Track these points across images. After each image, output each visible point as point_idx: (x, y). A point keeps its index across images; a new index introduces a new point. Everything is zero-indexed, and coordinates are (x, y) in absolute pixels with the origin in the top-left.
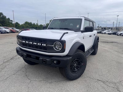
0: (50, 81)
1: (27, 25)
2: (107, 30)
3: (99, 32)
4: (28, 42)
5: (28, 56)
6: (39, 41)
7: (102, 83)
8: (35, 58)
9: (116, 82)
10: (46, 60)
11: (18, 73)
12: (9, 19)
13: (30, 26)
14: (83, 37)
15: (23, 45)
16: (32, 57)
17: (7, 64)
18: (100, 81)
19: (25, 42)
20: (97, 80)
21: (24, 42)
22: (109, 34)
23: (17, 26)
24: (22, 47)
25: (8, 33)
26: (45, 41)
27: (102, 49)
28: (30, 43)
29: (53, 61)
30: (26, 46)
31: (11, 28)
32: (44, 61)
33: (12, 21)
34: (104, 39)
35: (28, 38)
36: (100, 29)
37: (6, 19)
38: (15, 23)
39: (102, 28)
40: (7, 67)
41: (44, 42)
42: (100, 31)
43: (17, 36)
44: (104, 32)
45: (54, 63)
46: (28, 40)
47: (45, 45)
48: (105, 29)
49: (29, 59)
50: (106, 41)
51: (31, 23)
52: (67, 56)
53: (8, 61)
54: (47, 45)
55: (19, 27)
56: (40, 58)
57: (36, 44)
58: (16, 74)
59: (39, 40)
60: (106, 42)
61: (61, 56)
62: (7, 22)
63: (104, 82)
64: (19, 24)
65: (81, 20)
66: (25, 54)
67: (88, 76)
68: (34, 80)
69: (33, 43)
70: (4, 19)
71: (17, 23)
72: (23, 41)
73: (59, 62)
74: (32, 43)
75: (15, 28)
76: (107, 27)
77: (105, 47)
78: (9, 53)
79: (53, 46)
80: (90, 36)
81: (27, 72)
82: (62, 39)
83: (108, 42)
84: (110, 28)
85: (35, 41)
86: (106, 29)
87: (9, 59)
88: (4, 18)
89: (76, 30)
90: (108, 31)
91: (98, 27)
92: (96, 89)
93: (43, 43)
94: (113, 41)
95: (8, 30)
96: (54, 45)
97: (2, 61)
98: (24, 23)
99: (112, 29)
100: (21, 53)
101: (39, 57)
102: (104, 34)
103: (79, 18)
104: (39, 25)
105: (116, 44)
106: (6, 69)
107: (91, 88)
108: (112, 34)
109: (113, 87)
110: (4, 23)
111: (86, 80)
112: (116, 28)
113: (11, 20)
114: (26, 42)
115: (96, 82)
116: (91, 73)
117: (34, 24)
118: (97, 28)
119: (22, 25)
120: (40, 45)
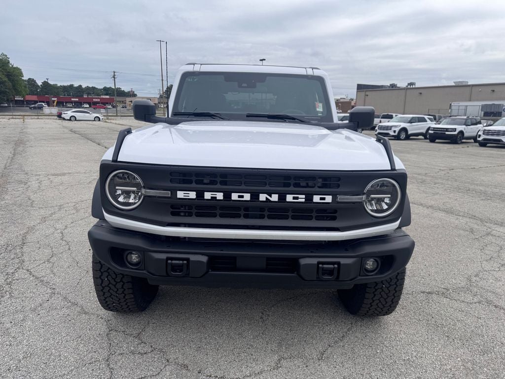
4: (220, 196)
7: (444, 300)
10: (338, 263)
18: (431, 293)
19: (200, 195)
20: (423, 293)
21: (193, 195)
24: (169, 225)
28: (235, 196)
35: (221, 176)
46: (218, 186)
47: (328, 199)
56: (304, 261)
57: (276, 197)
59: (297, 178)
63: (444, 295)
72: (181, 194)
74: (247, 197)
79: (365, 198)
93: (316, 189)
114: (208, 196)
120: (300, 200)
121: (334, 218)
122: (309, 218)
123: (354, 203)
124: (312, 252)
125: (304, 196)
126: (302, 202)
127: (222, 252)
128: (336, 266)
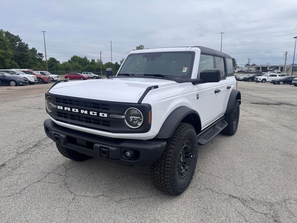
0: (119, 198)
1: (77, 64)
2: (269, 73)
3: (250, 78)
4: (69, 109)
5: (69, 140)
6: (93, 107)
7: (239, 204)
8: (85, 144)
9: (273, 200)
10: (108, 149)
11: (47, 179)
12: (34, 50)
13: (83, 65)
14: (198, 95)
15: (59, 115)
16: (78, 141)
17: (24, 157)
18: (235, 197)
19: (64, 108)
20: (229, 195)
21: (61, 108)
22: (274, 82)
23: (52, 66)
24: (57, 120)
25: (31, 83)
26: (107, 107)
27: (250, 121)
28: (73, 110)
29: (124, 152)
30: (66, 117)
31: (38, 73)
32: (104, 152)
33: (41, 55)
34: (261, 95)
35: (69, 100)
36: (253, 69)
37: (27, 52)
38: (48, 59)
39: (258, 68)
40: (25, 164)
41: (104, 109)
42: (251, 75)
43: (47, 95)
44: (262, 77)
45: (127, 157)
46: (68, 105)
47: (106, 115)
48: (265, 69)
49: (72, 147)
50: (266, 101)
51: (85, 59)
52: (156, 139)
53: (26, 152)
54: (111, 116)
55: (57, 69)
56: (96, 145)
57: (86, 112)
58: (43, 180)
59: (93, 104)
60: (263, 104)
61: (142, 140)
62: (29, 58)
63: (244, 202)
64: (58, 62)
65: (193, 54)
66: (64, 136)
67: (207, 186)
68: (83, 194)
69: (80, 111)
70: (24, 51)
71: (53, 60)
72: (59, 107)
73: (136, 154)
74: (77, 111)
75: (47, 72)
76: (270, 65)
77: (260, 117)
78: (32, 132)
79: (123, 117)
80: (216, 92)
81: (67, 177)
82: (143, 102)
83: (268, 104)
84: (277, 68)
85: (85, 106)
86: (267, 71)
87: (31, 146)
88: (23, 47)
89: (181, 77)
90: (271, 76)
91: (248, 65)
92: (224, 218)
93: (101, 110)
94: (283, 100)
95: (31, 78)
96: (126, 116)
97: (15, 150)
98: (70, 59)
99: (282, 70)
100: (54, 132)
101: (93, 144)
102: (262, 82)
103: (188, 49)
104: (104, 63)
105: (289, 107)
106: (21, 170)
107: (211, 214)
108: (281, 83)
109: (265, 212)
110: (23, 61)
111: (202, 196)
112: (293, 67)
113: (39, 54)
114: (66, 109)
115: (226, 202)
116: (217, 178)
117: (93, 61)
118: (245, 69)
119: (65, 64)
120: (95, 115)
121: (109, 126)
122: (99, 124)
123: (118, 119)
124: (100, 141)
125: (96, 113)
126: (96, 116)
127: (69, 135)
128: (107, 150)
